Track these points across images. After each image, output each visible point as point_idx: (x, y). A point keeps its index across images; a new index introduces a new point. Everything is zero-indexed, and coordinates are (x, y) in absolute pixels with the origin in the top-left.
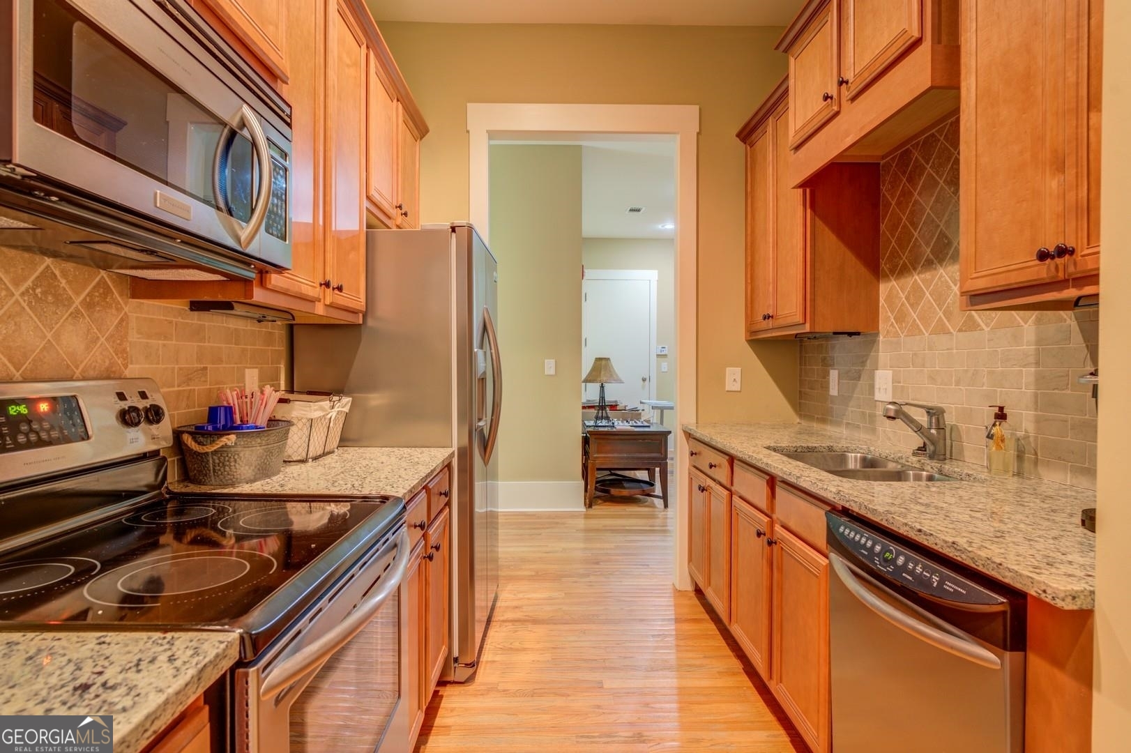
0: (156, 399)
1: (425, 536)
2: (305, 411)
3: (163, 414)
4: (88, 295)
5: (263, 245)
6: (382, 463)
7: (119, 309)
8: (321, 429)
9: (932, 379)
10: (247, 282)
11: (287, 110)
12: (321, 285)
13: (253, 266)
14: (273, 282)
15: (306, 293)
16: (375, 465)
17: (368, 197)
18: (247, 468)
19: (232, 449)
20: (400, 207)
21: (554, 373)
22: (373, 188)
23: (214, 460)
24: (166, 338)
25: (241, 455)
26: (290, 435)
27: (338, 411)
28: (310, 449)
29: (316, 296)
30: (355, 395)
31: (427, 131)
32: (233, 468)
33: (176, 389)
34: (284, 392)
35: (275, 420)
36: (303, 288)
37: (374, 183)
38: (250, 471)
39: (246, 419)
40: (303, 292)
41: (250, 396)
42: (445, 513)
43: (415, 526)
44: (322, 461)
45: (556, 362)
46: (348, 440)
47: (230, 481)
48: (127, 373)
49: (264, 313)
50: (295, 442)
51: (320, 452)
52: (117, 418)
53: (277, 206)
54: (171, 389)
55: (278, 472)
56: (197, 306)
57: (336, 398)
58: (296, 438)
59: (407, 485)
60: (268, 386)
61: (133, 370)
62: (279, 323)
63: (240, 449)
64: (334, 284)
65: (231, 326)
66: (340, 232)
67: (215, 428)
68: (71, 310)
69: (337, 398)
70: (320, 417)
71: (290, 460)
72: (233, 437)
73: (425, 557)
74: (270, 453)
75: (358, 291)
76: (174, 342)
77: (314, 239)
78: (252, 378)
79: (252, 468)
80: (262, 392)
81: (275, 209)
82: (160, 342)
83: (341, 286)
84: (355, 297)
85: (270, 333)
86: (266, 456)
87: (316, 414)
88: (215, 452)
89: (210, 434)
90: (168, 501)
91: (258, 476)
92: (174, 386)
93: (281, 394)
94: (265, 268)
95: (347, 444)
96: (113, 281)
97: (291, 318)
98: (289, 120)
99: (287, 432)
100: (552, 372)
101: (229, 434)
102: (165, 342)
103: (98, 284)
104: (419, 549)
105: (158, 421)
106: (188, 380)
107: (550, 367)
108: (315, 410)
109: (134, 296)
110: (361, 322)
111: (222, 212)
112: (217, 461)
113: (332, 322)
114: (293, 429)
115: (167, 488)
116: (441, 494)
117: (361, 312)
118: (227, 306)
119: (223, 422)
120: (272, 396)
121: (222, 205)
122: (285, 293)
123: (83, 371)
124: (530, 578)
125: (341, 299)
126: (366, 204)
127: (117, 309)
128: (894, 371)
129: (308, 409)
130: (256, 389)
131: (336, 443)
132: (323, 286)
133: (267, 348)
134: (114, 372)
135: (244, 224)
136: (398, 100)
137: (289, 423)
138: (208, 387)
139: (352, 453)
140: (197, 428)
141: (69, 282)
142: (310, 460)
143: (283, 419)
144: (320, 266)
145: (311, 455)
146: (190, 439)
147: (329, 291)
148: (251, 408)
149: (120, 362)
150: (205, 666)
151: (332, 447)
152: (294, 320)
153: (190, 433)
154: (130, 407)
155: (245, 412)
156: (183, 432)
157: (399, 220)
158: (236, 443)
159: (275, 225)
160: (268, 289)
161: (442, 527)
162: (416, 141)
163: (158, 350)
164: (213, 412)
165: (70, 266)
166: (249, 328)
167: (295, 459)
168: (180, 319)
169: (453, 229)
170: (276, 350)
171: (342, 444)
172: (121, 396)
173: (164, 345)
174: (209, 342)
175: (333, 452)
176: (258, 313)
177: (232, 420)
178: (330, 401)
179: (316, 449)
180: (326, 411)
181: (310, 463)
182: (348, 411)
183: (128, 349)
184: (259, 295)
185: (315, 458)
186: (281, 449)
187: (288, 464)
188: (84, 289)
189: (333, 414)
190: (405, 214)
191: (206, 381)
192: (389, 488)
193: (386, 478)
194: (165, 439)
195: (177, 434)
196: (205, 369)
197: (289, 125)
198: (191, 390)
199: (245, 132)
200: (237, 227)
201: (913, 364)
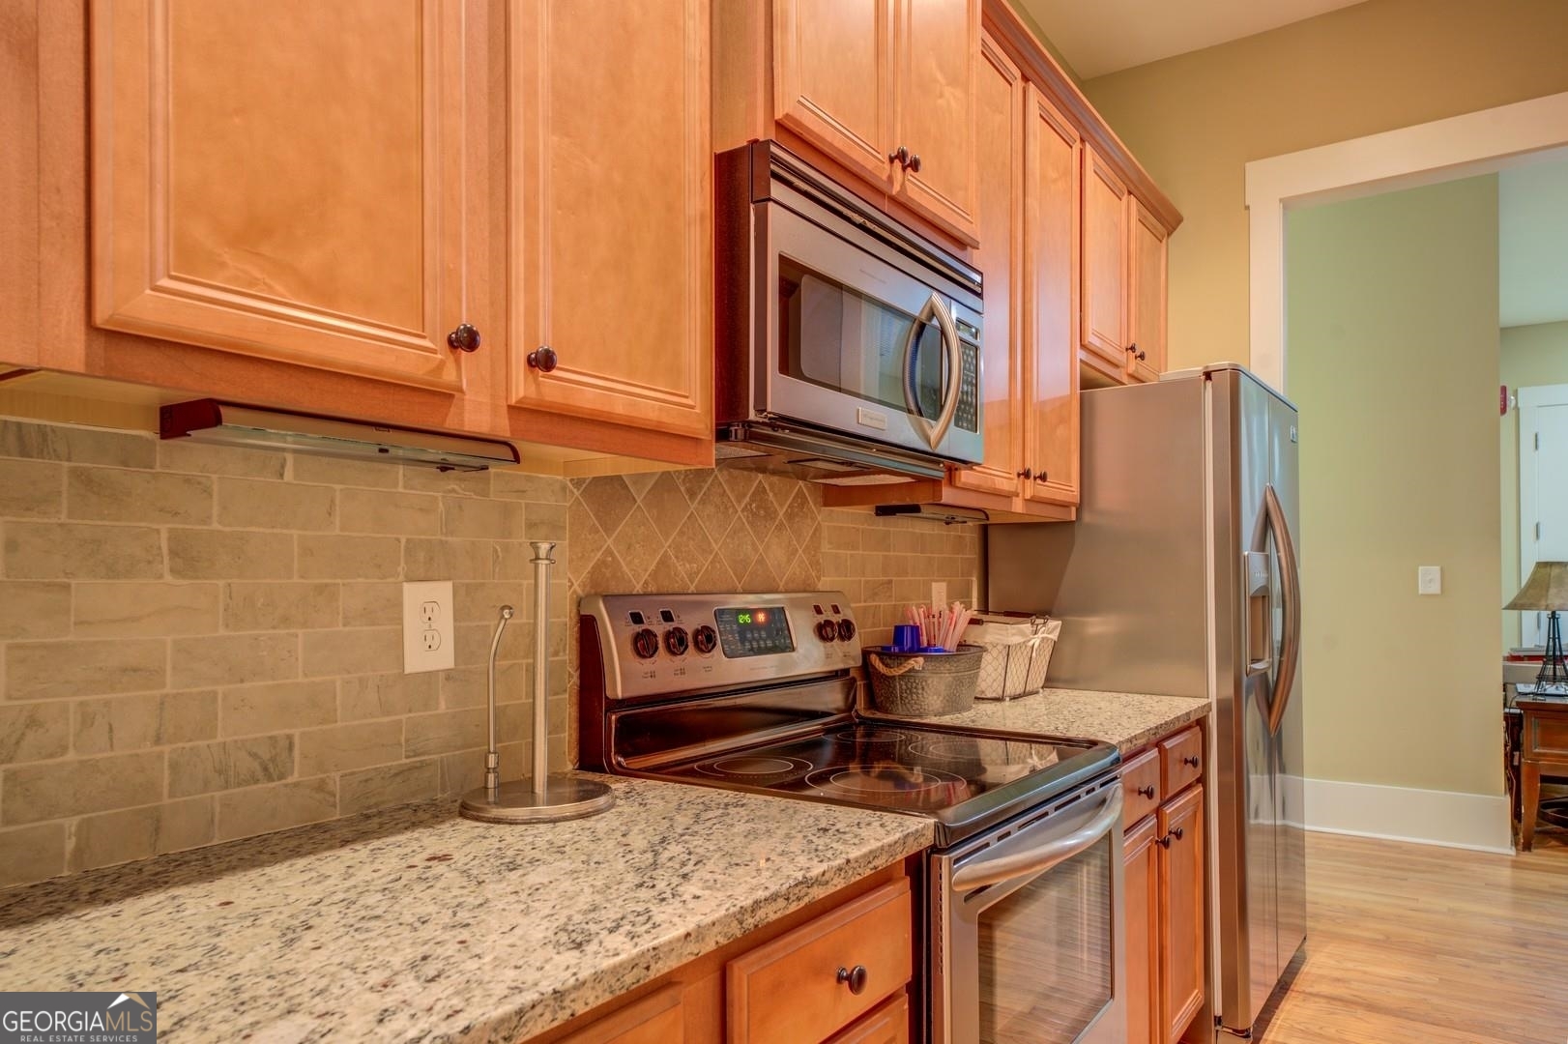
0: (847, 614)
1: (1158, 811)
2: (998, 634)
3: (854, 630)
4: (789, 507)
5: (955, 441)
6: (1100, 708)
7: (813, 519)
8: (1021, 660)
10: (935, 482)
11: (978, 278)
12: (1019, 475)
13: (941, 465)
14: (963, 479)
15: (1001, 487)
16: (1089, 710)
17: (1083, 346)
18: (935, 697)
19: (920, 675)
20: (1133, 349)
21: (1438, 592)
22: (1090, 329)
23: (901, 685)
24: (853, 548)
25: (929, 682)
26: (983, 665)
27: (1043, 639)
28: (1008, 684)
29: (1013, 490)
30: (1068, 618)
31: (1179, 220)
32: (920, 696)
33: (863, 604)
34: (976, 613)
35: (966, 645)
36: (996, 482)
37: (1091, 325)
38: (939, 702)
39: (933, 643)
40: (997, 487)
41: (937, 615)
42: (1196, 793)
43: (1140, 793)
44: (1022, 701)
45: (1442, 570)
46: (1058, 680)
47: (917, 712)
48: (820, 586)
49: (952, 515)
50: (989, 675)
51: (1019, 690)
52: (814, 631)
53: (967, 392)
54: (858, 605)
55: (969, 708)
56: (884, 511)
57: (1040, 621)
58: (990, 669)
59: (1126, 734)
60: (958, 603)
61: (825, 582)
62: (970, 524)
63: (927, 675)
64: (1036, 471)
65: (917, 531)
66: (1044, 403)
67: (902, 650)
68: (777, 523)
69: (1042, 621)
70: (1019, 644)
71: (983, 696)
72: (921, 660)
73: (1157, 842)
74: (959, 682)
75: (1068, 477)
76: (861, 552)
77: (1010, 419)
78: (939, 591)
79: (941, 698)
80: (951, 610)
81: (965, 397)
82: (849, 552)
83: (1045, 474)
84: (1065, 487)
85: (960, 537)
86: (956, 686)
87: (1016, 640)
88: (902, 677)
89: (896, 656)
90: (858, 725)
91: (947, 709)
92: (860, 602)
93: (973, 613)
94: (953, 465)
95: (1055, 684)
96: (808, 489)
97: (984, 517)
98: (979, 290)
99: (980, 658)
100: (1435, 588)
101: (917, 657)
102: (852, 552)
103: (797, 494)
104: (1148, 826)
105: (850, 638)
106: (874, 595)
107: (1429, 579)
108: (1013, 635)
109: (826, 504)
110: (1074, 518)
111: (913, 413)
112: (904, 687)
113: (1036, 520)
114: (987, 658)
115: (856, 711)
116: (1186, 761)
117: (1074, 504)
118: (915, 509)
119: (909, 645)
120: (963, 614)
121: (913, 407)
122: (976, 490)
123: (786, 583)
124: (1373, 943)
125: (1044, 491)
126: (1081, 354)
127: (812, 518)
129: (1004, 632)
130: (944, 606)
131: (1041, 682)
132: (1022, 477)
133: (957, 556)
134: (809, 585)
135: (933, 422)
136: (1130, 193)
137: (982, 649)
138: (894, 603)
139: (1062, 695)
140: (883, 648)
141: (775, 495)
142: (1008, 699)
143: (976, 644)
144: (1017, 452)
145: (1008, 692)
146: (877, 661)
147: (1029, 483)
148: (939, 630)
149: (814, 574)
150: (908, 834)
151: (1036, 686)
152: (988, 519)
153: (878, 654)
154: (825, 621)
155: (932, 634)
156: (870, 653)
157: (1133, 366)
158: (923, 668)
159: (965, 415)
160: (957, 487)
161: (1190, 810)
162: (1161, 241)
163: (846, 561)
164: (899, 631)
165: (775, 479)
166: (936, 532)
167: (989, 696)
168: (866, 526)
169: (1208, 375)
170: (968, 558)
171: (1050, 684)
172: (818, 610)
173: (852, 555)
174: (894, 551)
175: (1037, 693)
176: (946, 513)
177: (919, 642)
178: (1032, 624)
179: (1014, 686)
180: (1027, 636)
181: (1007, 703)
182: (1056, 639)
183: (821, 560)
184: (948, 495)
185: (1014, 698)
186: (973, 680)
187: (981, 701)
188: (786, 500)
189: (1036, 641)
190: (1142, 357)
191: (891, 596)
192: (1101, 734)
193: (1101, 724)
194: (854, 659)
195: (866, 654)
196: (890, 582)
197: (980, 295)
198: (876, 606)
199: (935, 322)
200: (926, 426)
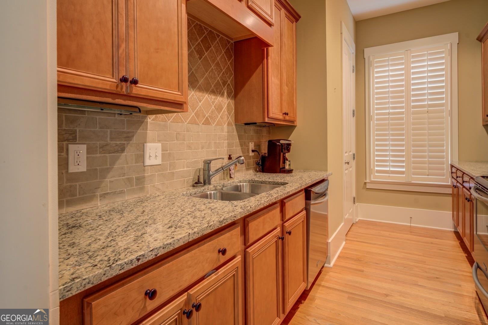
9: (189, 147)
128: (162, 144)
201: (177, 139)
